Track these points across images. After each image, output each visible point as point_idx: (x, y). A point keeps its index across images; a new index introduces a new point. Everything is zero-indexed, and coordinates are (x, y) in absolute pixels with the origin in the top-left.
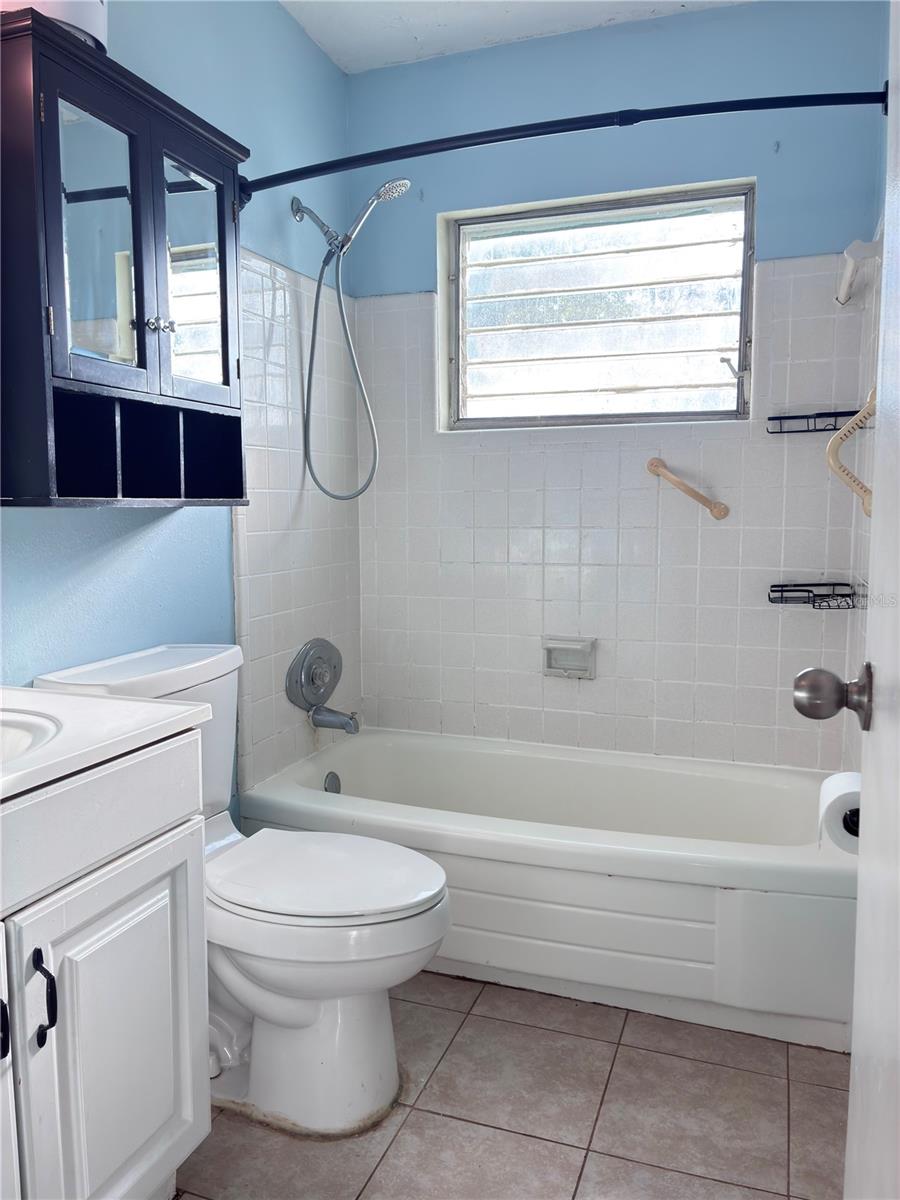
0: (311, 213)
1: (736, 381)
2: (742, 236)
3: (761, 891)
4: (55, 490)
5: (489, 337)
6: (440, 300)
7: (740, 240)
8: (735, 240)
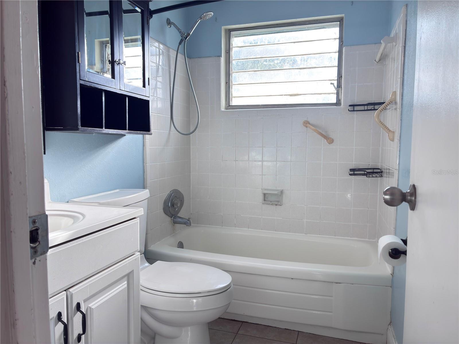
0: (174, 24)
1: (336, 91)
2: (338, 37)
3: (351, 284)
4: (80, 124)
5: (241, 74)
6: (223, 59)
7: (337, 39)
8: (335, 39)
